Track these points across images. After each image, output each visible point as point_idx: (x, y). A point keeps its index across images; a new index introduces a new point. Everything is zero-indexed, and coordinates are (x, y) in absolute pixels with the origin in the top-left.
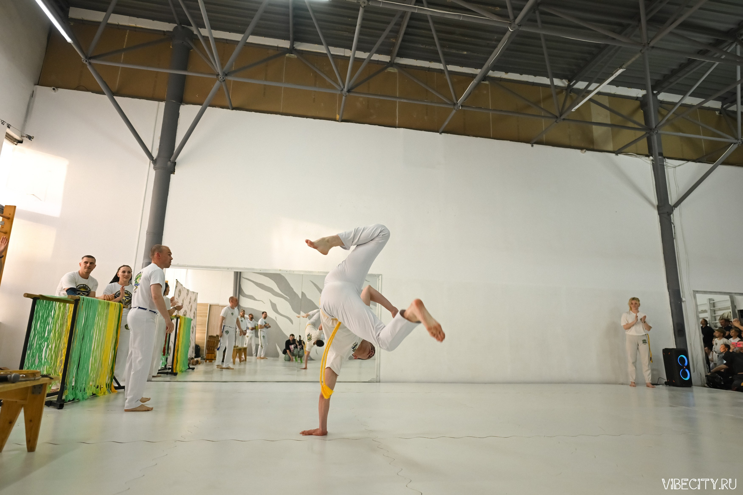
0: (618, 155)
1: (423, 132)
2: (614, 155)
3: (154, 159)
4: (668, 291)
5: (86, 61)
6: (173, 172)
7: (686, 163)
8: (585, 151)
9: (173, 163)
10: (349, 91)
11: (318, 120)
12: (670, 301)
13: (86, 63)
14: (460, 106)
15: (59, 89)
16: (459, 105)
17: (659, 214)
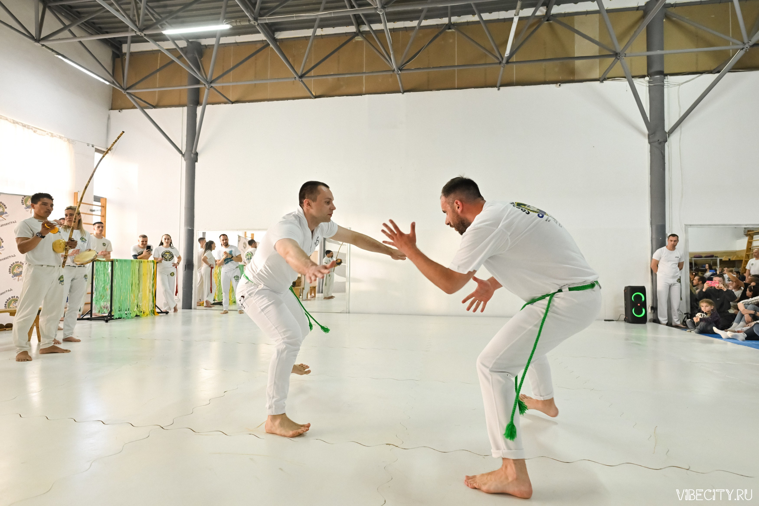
0: (603, 82)
1: (387, 95)
2: (598, 82)
3: (183, 153)
4: (651, 227)
5: (125, 92)
6: (196, 161)
7: (699, 76)
8: (560, 85)
9: (194, 154)
10: (301, 77)
11: (297, 100)
12: (652, 237)
13: (125, 93)
14: (398, 71)
15: (123, 110)
16: (396, 70)
17: (650, 143)
